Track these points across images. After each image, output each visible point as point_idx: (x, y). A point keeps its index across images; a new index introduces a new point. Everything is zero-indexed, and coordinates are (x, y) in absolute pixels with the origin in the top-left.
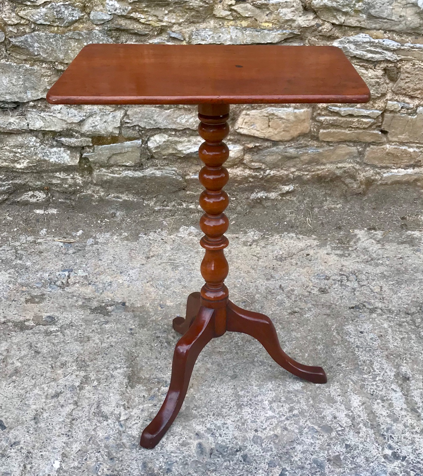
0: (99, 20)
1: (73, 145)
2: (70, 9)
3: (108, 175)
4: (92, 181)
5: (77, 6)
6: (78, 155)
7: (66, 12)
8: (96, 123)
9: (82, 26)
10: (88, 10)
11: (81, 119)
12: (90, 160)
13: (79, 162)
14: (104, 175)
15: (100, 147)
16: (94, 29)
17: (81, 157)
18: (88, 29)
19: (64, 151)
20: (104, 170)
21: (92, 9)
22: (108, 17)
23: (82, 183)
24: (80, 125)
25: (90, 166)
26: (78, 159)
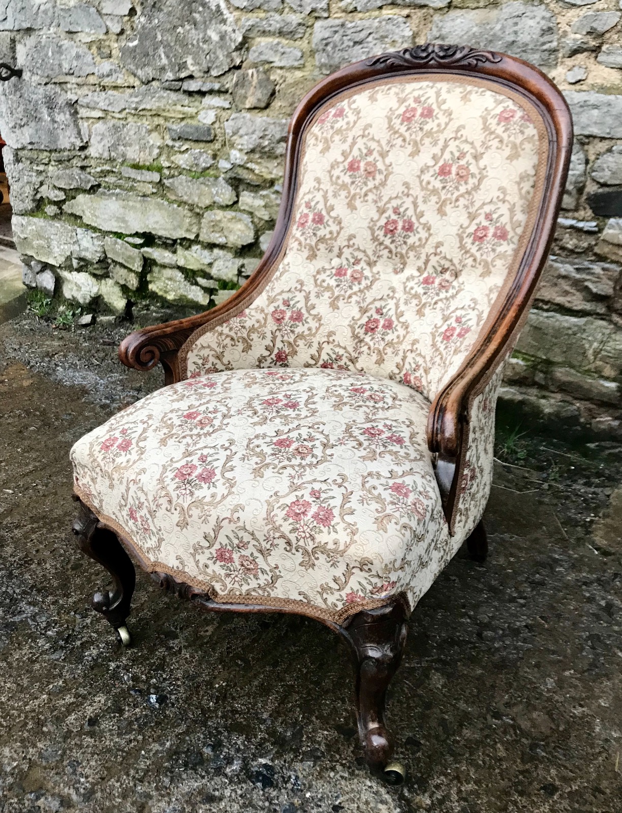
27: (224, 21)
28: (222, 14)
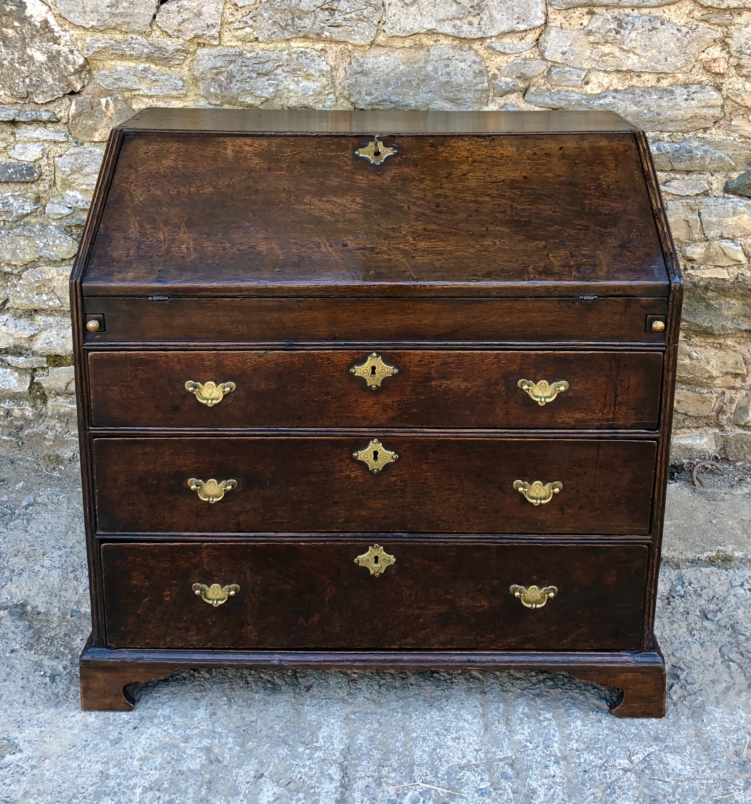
0: (56, 214)
1: (21, 366)
2: (21, 201)
3: (66, 406)
4: (47, 412)
5: (29, 197)
6: (29, 379)
7: (15, 204)
8: (52, 339)
9: (35, 220)
10: (44, 202)
11: (32, 333)
12: (44, 385)
13: (30, 388)
14: (61, 406)
15: (56, 369)
16: (49, 224)
17: (32, 383)
18: (42, 224)
19: (11, 374)
20: (61, 399)
21: (48, 201)
22: (67, 211)
23: (33, 415)
24: (31, 340)
25: (44, 394)
26: (29, 384)
27: (56, 40)
28: (52, 31)
